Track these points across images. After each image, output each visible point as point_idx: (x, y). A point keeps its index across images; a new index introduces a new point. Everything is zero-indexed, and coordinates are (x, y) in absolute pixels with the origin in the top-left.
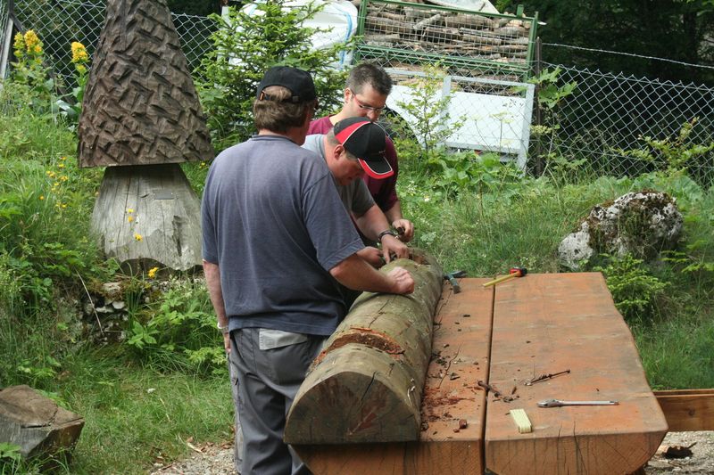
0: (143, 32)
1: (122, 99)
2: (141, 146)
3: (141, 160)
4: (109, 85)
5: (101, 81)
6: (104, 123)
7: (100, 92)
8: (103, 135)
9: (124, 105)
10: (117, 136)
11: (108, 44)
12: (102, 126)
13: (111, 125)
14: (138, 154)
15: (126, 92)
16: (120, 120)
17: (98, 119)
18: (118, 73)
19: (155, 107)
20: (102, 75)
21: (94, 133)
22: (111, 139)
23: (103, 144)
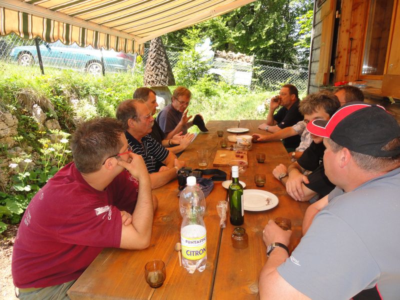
0: (157, 54)
6: (148, 76)
7: (148, 68)
10: (152, 79)
11: (150, 57)
14: (156, 84)
15: (153, 69)
16: (152, 75)
18: (152, 64)
19: (161, 72)
21: (146, 79)
23: (148, 81)
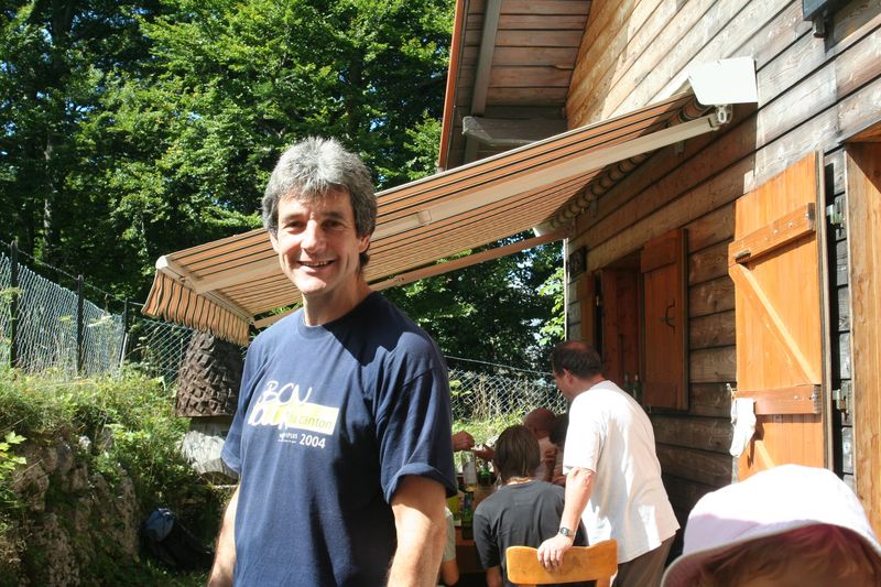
1: (206, 377)
2: (216, 405)
3: (215, 413)
4: (198, 368)
5: (192, 367)
6: (194, 391)
7: (193, 372)
8: (193, 397)
9: (207, 380)
10: (202, 398)
11: (198, 345)
12: (193, 392)
13: (198, 392)
14: (214, 409)
15: (208, 373)
16: (204, 389)
17: (190, 389)
18: (204, 361)
20: (194, 362)
21: (187, 396)
22: (198, 400)
23: (192, 403)
